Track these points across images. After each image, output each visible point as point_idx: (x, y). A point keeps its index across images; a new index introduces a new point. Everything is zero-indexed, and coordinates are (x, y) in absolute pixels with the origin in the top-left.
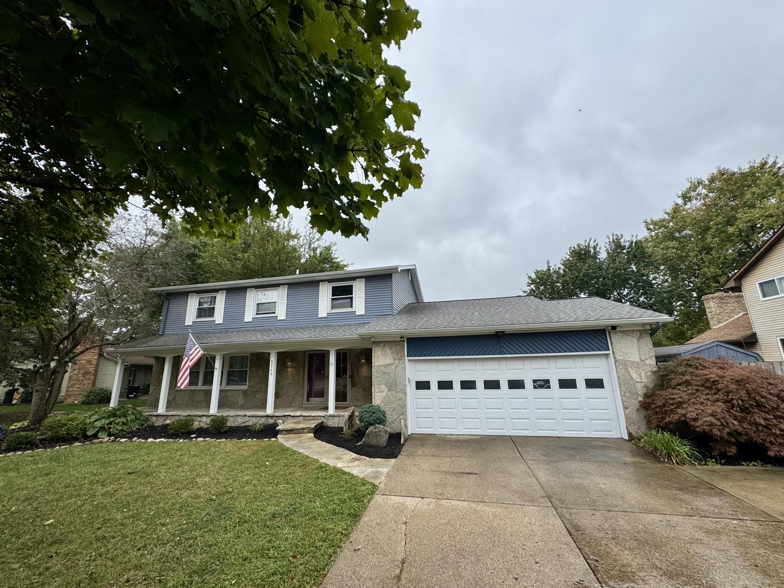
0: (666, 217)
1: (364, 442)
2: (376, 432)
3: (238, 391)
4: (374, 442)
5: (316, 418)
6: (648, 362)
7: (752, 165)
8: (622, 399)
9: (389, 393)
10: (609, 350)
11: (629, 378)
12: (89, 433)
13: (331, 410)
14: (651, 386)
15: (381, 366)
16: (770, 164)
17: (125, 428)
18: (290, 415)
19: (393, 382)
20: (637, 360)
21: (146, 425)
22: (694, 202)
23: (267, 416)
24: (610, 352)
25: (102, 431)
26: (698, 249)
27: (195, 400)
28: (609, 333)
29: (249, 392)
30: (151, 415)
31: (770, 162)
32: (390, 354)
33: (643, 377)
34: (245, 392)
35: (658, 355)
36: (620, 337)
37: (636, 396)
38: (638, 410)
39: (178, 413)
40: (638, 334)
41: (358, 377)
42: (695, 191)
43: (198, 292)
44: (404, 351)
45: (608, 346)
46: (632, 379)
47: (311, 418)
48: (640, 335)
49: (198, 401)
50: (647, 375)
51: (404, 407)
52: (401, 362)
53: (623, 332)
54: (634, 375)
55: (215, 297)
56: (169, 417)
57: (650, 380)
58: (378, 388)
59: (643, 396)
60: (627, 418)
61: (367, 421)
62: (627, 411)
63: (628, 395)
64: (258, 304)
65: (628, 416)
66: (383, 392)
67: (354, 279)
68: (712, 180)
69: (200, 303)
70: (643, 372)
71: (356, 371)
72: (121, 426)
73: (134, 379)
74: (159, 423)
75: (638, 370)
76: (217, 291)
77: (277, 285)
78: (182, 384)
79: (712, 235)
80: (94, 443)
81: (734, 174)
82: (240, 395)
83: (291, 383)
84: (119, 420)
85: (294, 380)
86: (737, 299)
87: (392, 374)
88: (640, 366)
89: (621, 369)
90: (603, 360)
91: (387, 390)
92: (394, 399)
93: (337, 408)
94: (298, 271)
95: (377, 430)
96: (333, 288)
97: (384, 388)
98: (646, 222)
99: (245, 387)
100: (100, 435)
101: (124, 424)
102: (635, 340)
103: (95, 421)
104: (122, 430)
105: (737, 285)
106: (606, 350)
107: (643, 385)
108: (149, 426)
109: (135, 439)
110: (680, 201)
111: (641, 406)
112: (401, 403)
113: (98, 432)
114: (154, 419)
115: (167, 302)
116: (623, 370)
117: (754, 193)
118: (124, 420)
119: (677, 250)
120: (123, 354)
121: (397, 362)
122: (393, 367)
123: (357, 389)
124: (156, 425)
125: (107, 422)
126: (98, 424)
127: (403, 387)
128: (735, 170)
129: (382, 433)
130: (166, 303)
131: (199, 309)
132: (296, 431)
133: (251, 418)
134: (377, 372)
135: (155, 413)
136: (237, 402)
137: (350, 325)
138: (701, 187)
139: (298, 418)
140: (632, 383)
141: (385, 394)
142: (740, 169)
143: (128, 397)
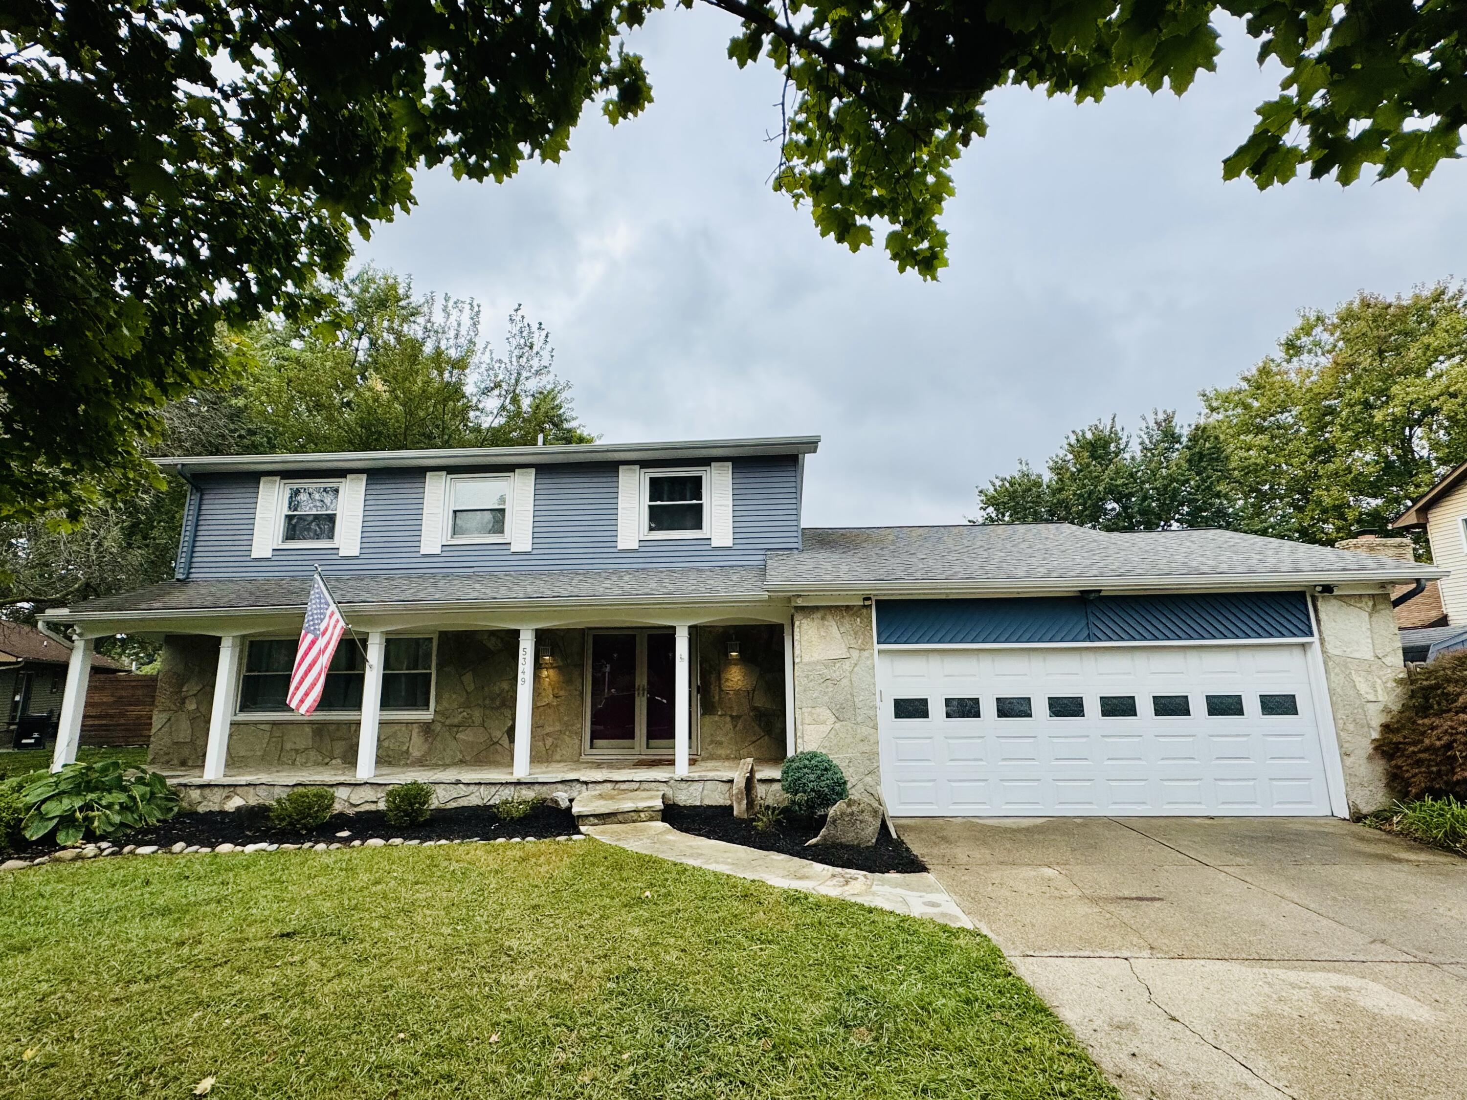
0: (1244, 385)
1: (824, 838)
2: (852, 814)
3: (408, 723)
4: (849, 837)
5: (645, 786)
6: (1388, 660)
7: (1418, 292)
8: (1338, 736)
9: (838, 725)
10: (1312, 635)
11: (1352, 692)
12: (33, 833)
13: (682, 768)
14: (1396, 707)
15: (818, 662)
16: (1451, 294)
17: (129, 818)
18: (578, 780)
19: (847, 700)
20: (1369, 656)
21: (176, 809)
22: (1305, 357)
23: (518, 783)
24: (1315, 639)
25: (68, 827)
26: (1308, 452)
27: (288, 746)
28: (1314, 600)
29: (438, 727)
30: (185, 785)
31: (1452, 291)
32: (839, 636)
33: (1380, 691)
34: (427, 728)
35: (1408, 645)
36: (1336, 608)
37: (1366, 729)
38: (1370, 758)
39: (264, 778)
40: (1371, 604)
41: (721, 690)
42: (1308, 334)
43: (286, 475)
44: (871, 629)
45: (1310, 627)
46: (1359, 695)
47: (635, 786)
48: (1374, 605)
49: (297, 751)
50: (1386, 688)
51: (873, 756)
52: (866, 654)
53: (1340, 598)
54: (1363, 688)
55: (337, 491)
56: (239, 790)
57: (1393, 697)
58: (811, 714)
59: (1379, 729)
60: (1349, 774)
61: (813, 790)
62: (1349, 761)
63: (1351, 727)
64: (455, 512)
65: (1350, 771)
66: (824, 723)
67: (706, 462)
68: (1348, 317)
69: (293, 504)
70: (1379, 681)
71: (713, 677)
72: (119, 813)
73: (26, 699)
74: (212, 803)
75: (1370, 677)
76: (341, 473)
77: (510, 468)
78: (302, 701)
79: (1342, 426)
80: (59, 860)
81: (1390, 306)
82: (415, 734)
83: (548, 705)
84: (107, 799)
85: (556, 696)
86: (1397, 551)
87: (845, 682)
88: (1374, 668)
89: (1337, 675)
90: (1297, 653)
91: (833, 719)
92: (849, 740)
93: (692, 762)
94: (540, 437)
95: (854, 808)
96: (653, 481)
97: (825, 714)
98: (1204, 395)
99: (426, 716)
100: (61, 838)
101: (124, 808)
102: (1365, 616)
103: (44, 801)
104: (122, 824)
105: (1422, 521)
106: (1306, 635)
107: (1380, 707)
108: (181, 814)
109: (178, 847)
110: (1279, 354)
111: (1376, 749)
112: (866, 748)
113: (53, 833)
114: (195, 794)
115: (196, 497)
116: (1342, 676)
117: (1428, 347)
118: (122, 798)
119: (1269, 453)
120: (89, 625)
121: (855, 654)
122: (847, 665)
123: (717, 718)
124: (201, 809)
125: (78, 803)
126: (55, 809)
127: (871, 713)
128: (1391, 299)
129: (867, 817)
130: (191, 500)
131: (289, 518)
132: (620, 817)
133: (472, 788)
134: (807, 677)
135: (197, 781)
136: (407, 751)
137: (699, 570)
138: (1320, 329)
139: (599, 787)
140: (1358, 702)
141: (826, 728)
142: (1399, 298)
143: (18, 745)
